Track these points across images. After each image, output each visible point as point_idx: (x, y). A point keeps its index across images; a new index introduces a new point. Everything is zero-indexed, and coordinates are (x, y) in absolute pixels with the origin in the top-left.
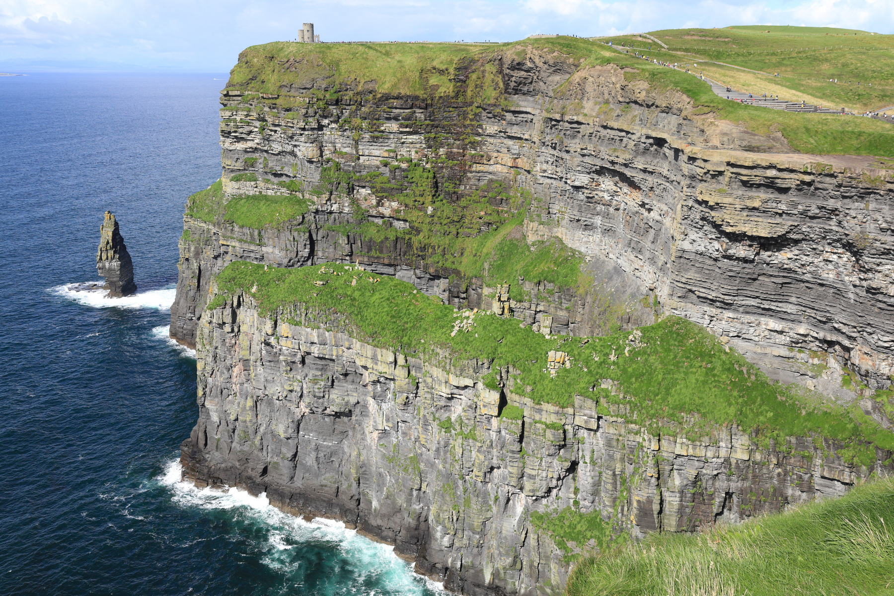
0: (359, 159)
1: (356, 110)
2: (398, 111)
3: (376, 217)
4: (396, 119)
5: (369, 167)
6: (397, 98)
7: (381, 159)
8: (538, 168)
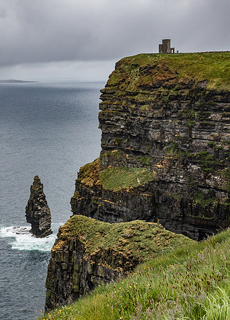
0: (191, 141)
1: (191, 103)
2: (221, 104)
3: (204, 188)
4: (219, 110)
5: (199, 148)
6: (222, 94)
7: (208, 141)
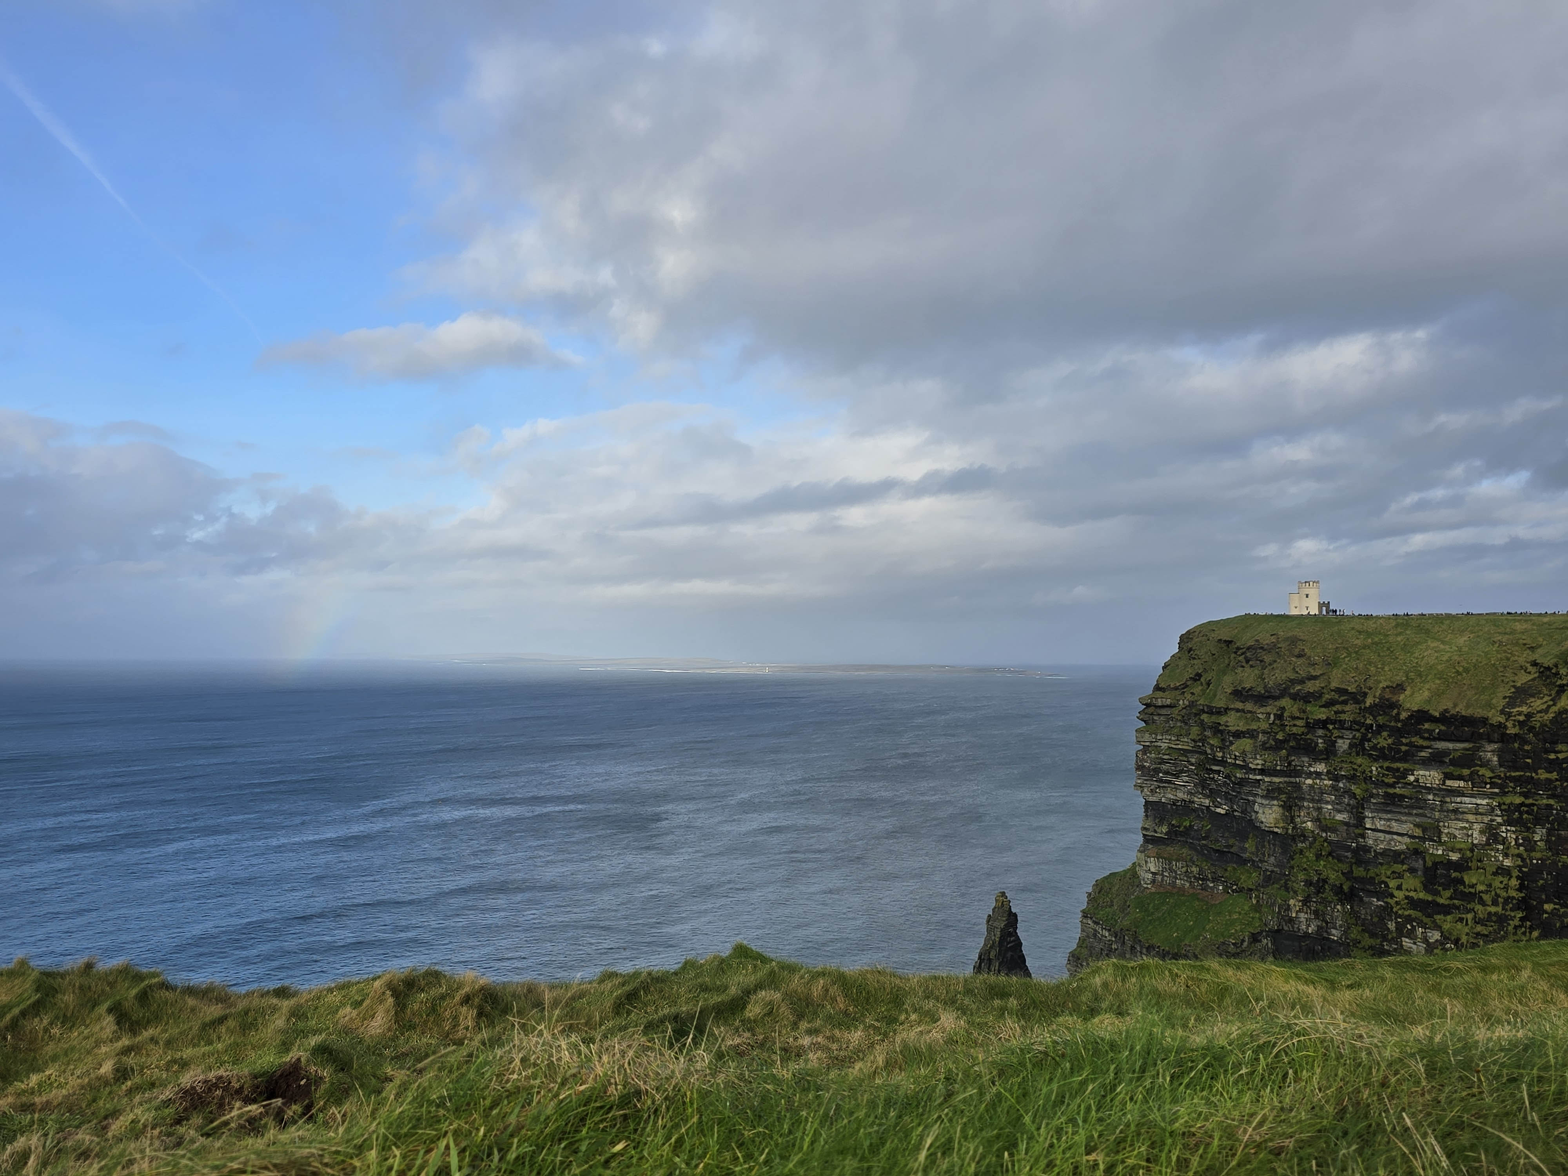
0: (1362, 836)
1: (1363, 741)
2: (1441, 746)
4: (1437, 760)
5: (1386, 854)
6: (1444, 718)
7: (1407, 840)
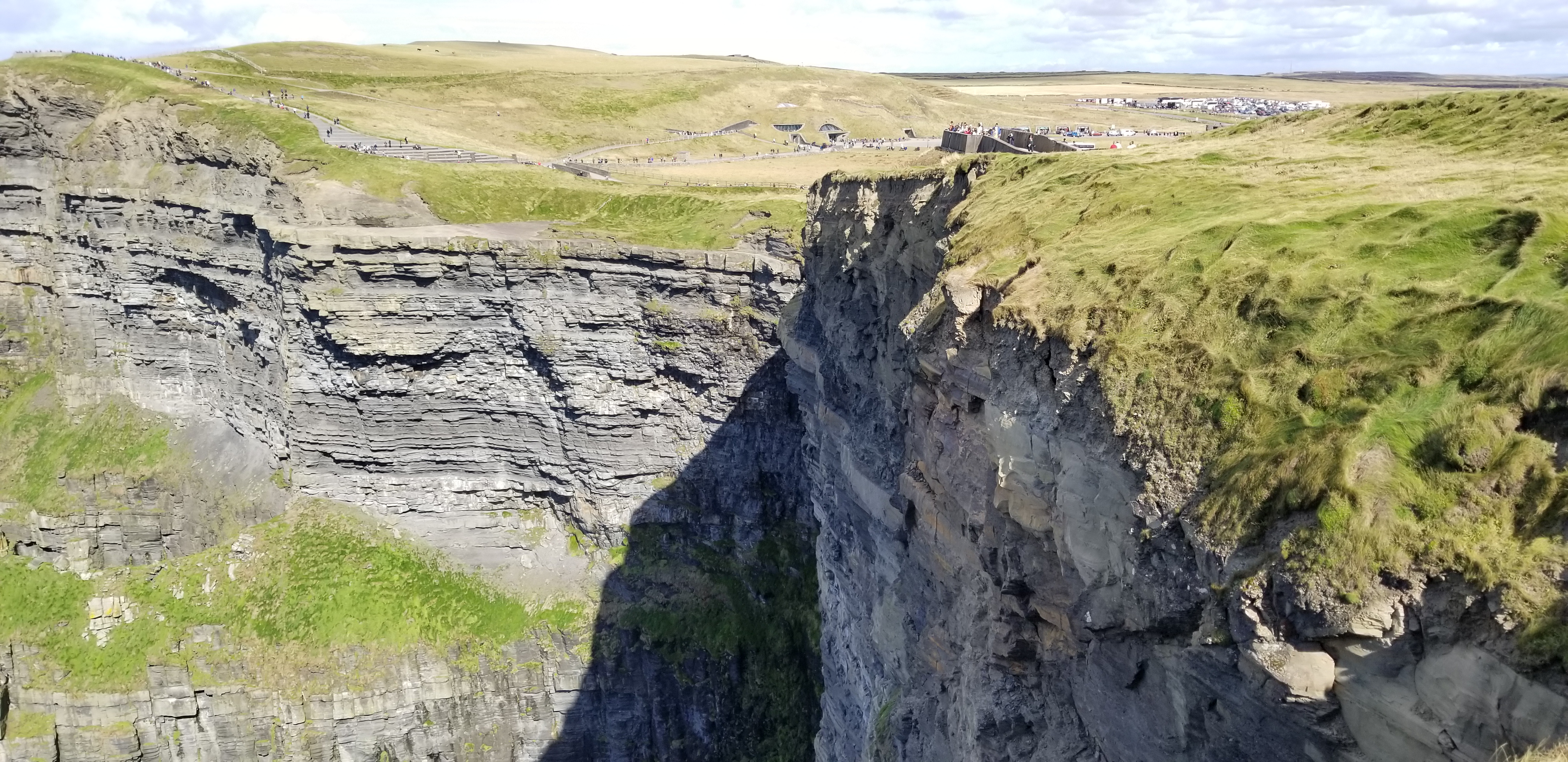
8: (64, 282)
